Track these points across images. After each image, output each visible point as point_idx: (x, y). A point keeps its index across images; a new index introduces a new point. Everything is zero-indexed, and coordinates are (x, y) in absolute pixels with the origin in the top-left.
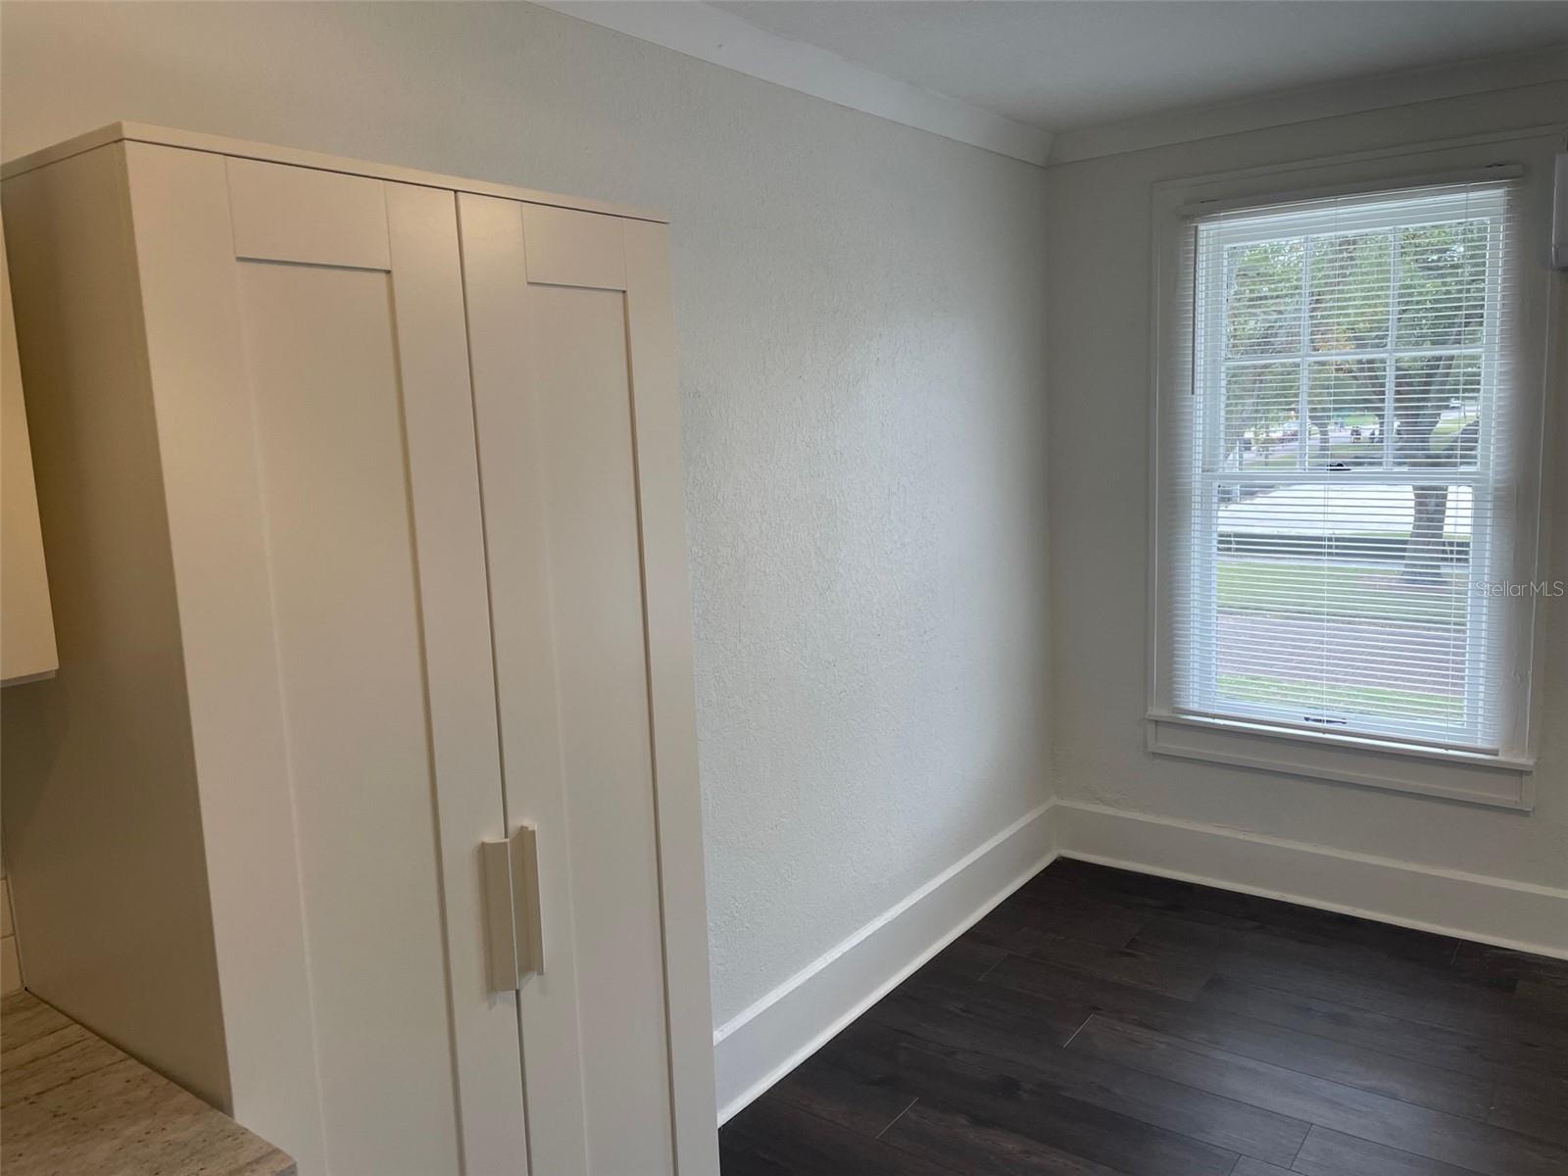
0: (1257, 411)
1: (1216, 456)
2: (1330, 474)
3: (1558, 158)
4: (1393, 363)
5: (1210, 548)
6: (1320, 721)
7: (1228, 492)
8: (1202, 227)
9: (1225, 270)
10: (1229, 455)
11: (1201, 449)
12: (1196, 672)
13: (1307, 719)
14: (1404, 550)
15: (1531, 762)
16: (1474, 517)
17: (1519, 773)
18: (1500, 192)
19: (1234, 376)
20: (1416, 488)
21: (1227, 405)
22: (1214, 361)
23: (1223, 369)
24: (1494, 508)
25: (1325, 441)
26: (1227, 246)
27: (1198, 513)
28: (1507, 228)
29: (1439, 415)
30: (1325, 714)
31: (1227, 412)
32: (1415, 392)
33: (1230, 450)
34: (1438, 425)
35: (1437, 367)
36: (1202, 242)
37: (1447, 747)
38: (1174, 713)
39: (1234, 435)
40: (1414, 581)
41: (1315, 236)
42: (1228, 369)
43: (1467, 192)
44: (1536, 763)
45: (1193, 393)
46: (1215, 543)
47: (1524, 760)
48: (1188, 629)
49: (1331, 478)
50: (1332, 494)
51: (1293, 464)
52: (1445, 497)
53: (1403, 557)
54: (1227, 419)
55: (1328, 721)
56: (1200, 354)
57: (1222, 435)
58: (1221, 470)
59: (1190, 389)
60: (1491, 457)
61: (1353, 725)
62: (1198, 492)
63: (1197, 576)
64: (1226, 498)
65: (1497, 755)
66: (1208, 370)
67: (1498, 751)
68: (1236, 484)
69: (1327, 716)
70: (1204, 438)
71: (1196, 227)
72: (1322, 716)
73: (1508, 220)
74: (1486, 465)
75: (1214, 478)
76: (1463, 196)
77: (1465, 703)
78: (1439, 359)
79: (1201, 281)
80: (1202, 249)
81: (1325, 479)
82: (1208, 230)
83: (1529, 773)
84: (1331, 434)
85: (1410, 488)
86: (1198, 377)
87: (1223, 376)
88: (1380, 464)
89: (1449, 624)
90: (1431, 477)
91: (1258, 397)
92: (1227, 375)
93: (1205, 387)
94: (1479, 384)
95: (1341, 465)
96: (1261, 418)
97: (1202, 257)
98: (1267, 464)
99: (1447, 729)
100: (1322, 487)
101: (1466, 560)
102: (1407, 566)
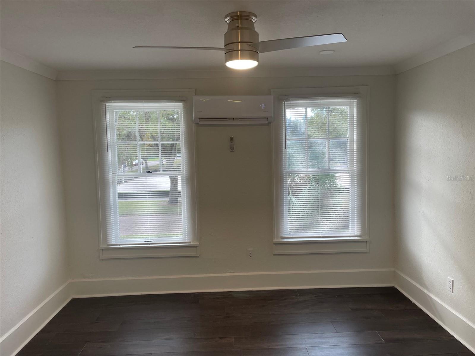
0: (128, 157)
1: (116, 169)
2: (147, 174)
3: (193, 97)
4: (160, 145)
5: (116, 198)
6: (148, 241)
7: (121, 180)
8: (107, 104)
9: (115, 117)
10: (120, 169)
11: (111, 167)
12: (114, 237)
13: (145, 241)
14: (169, 195)
15: (198, 243)
16: (182, 184)
17: (195, 247)
18: (181, 104)
19: (119, 147)
20: (170, 177)
21: (118, 155)
22: (113, 142)
23: (116, 145)
24: (186, 182)
25: (147, 165)
26: (114, 110)
27: (111, 186)
28: (184, 113)
29: (175, 158)
30: (149, 239)
31: (118, 157)
32: (169, 152)
33: (120, 168)
34: (175, 161)
35: (173, 146)
36: (107, 109)
37: (179, 243)
38: (107, 245)
39: (121, 163)
40: (172, 203)
41: (138, 110)
42: (117, 145)
43: (174, 103)
44: (199, 244)
45: (108, 151)
46: (117, 196)
47: (197, 243)
48: (111, 226)
49: (147, 175)
50: (147, 179)
51: (137, 171)
52: (177, 179)
53: (169, 197)
54: (118, 159)
55: (151, 241)
56: (109, 140)
57: (117, 163)
58: (117, 173)
59: (107, 150)
60: (184, 169)
61: (157, 241)
62: (111, 180)
63: (112, 204)
64: (120, 182)
65: (191, 243)
66: (112, 145)
67: (191, 242)
68: (123, 177)
69: (150, 240)
70: (112, 164)
71: (105, 104)
72: (149, 240)
73: (183, 111)
74: (183, 171)
75: (116, 176)
76: (173, 104)
77: (183, 233)
78: (173, 144)
79: (108, 119)
80: (107, 111)
81: (145, 175)
82: (109, 106)
83: (198, 246)
84: (148, 163)
85: (169, 177)
86: (109, 147)
87: (116, 147)
88: (159, 171)
89: (178, 213)
90: (174, 174)
91: (127, 153)
92: (117, 146)
93: (111, 150)
94: (180, 151)
95: (149, 171)
96: (129, 159)
97: (107, 113)
98: (132, 171)
99: (179, 238)
100: (145, 177)
101: (181, 197)
102: (170, 199)
